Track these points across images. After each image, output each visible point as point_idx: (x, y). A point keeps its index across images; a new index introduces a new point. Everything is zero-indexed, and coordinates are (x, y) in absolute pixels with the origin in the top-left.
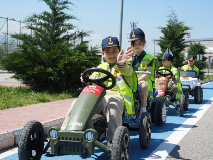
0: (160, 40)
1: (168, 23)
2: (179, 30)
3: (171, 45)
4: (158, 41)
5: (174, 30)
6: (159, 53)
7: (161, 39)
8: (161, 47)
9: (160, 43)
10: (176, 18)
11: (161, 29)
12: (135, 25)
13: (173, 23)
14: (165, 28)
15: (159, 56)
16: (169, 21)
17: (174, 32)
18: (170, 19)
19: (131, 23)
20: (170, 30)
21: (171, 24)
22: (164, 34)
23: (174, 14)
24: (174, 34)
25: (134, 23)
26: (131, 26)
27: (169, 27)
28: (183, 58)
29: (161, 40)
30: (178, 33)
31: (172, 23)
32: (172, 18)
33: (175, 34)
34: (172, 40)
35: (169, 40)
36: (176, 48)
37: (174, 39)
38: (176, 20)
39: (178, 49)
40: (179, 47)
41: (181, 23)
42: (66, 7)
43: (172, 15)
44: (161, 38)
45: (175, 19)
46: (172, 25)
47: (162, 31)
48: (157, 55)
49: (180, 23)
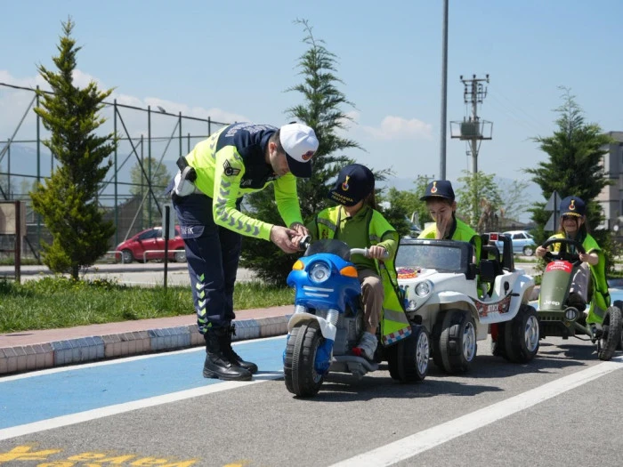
0: (540, 171)
1: (558, 129)
2: (586, 144)
3: (566, 183)
4: (535, 172)
5: (574, 144)
6: (540, 203)
7: (543, 168)
8: (543, 189)
9: (539, 177)
10: (578, 114)
11: (541, 143)
12: (478, 87)
13: (571, 127)
14: (549, 141)
15: (538, 210)
16: (562, 123)
17: (574, 151)
18: (563, 117)
19: (464, 82)
20: (565, 146)
21: (566, 129)
22: (550, 154)
23: (572, 104)
24: (573, 154)
25: (475, 82)
26: (466, 93)
27: (561, 137)
28: (598, 214)
29: (543, 170)
30: (582, 154)
31: (568, 127)
32: (568, 114)
33: (576, 155)
34: (569, 171)
35: (562, 170)
36: (579, 188)
37: (574, 167)
38: (579, 120)
39: (585, 191)
40: (588, 187)
41: (590, 128)
42: (336, 124)
43: (568, 108)
44: (542, 164)
45: (576, 117)
46: (568, 132)
47: (545, 148)
48: (533, 207)
49: (586, 129)
